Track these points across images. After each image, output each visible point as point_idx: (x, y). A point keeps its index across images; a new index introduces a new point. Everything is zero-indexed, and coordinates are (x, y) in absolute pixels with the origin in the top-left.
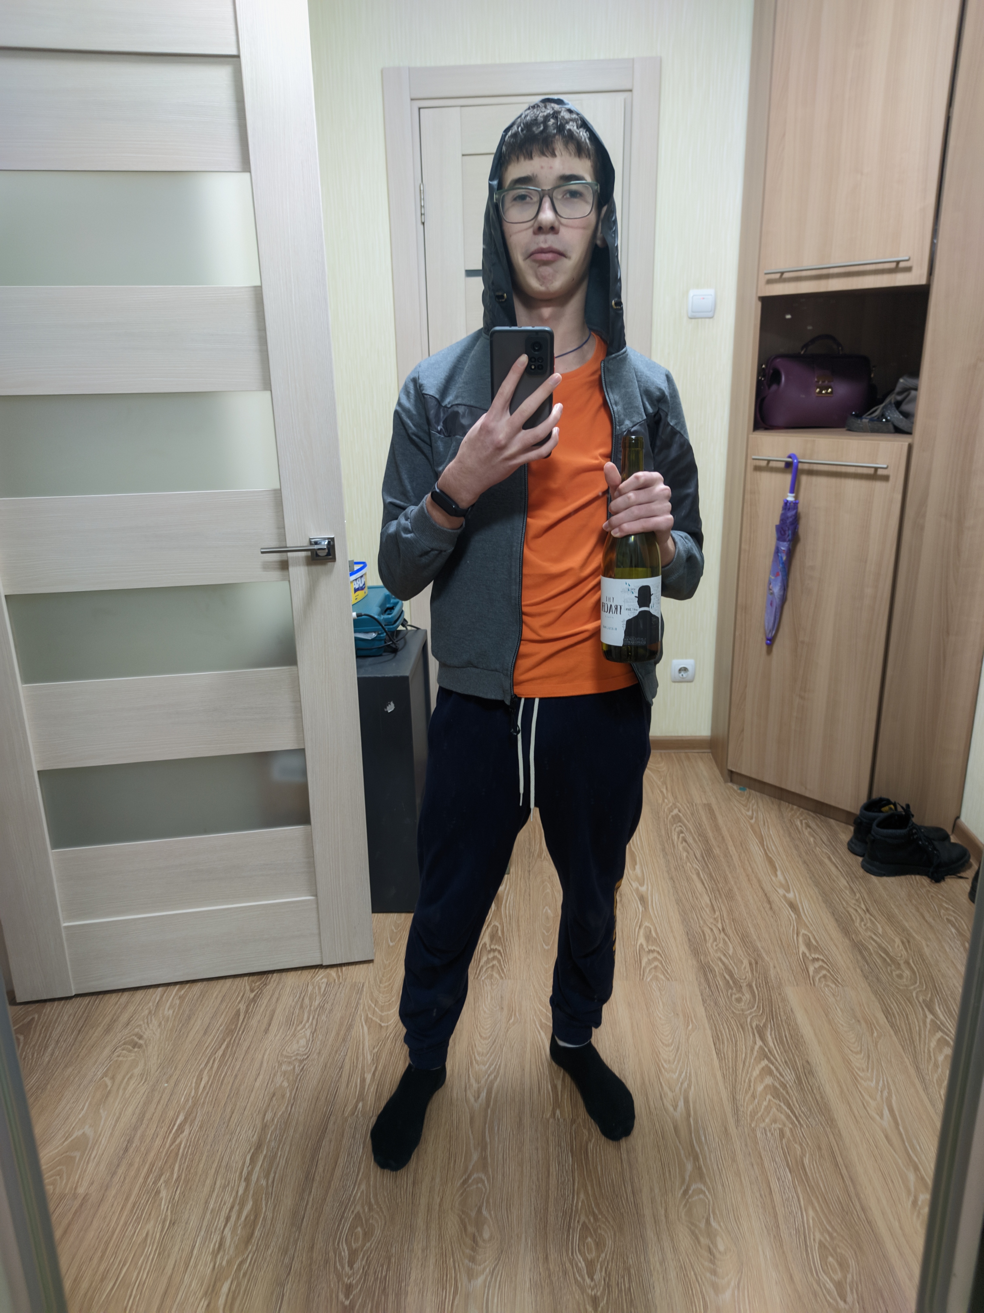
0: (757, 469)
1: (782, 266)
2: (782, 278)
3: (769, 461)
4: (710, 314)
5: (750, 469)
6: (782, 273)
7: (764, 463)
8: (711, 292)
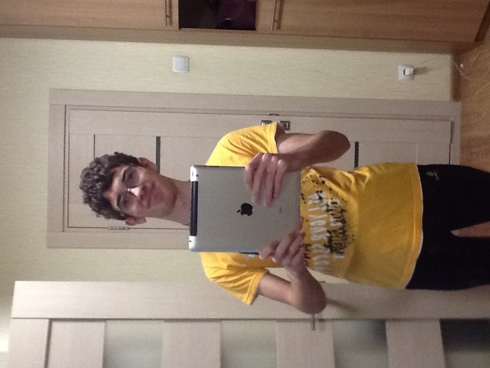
0: (279, 28)
1: (163, 16)
2: (169, 16)
3: (274, 21)
4: (187, 59)
5: (279, 32)
6: (167, 16)
7: (276, 24)
8: (174, 59)
